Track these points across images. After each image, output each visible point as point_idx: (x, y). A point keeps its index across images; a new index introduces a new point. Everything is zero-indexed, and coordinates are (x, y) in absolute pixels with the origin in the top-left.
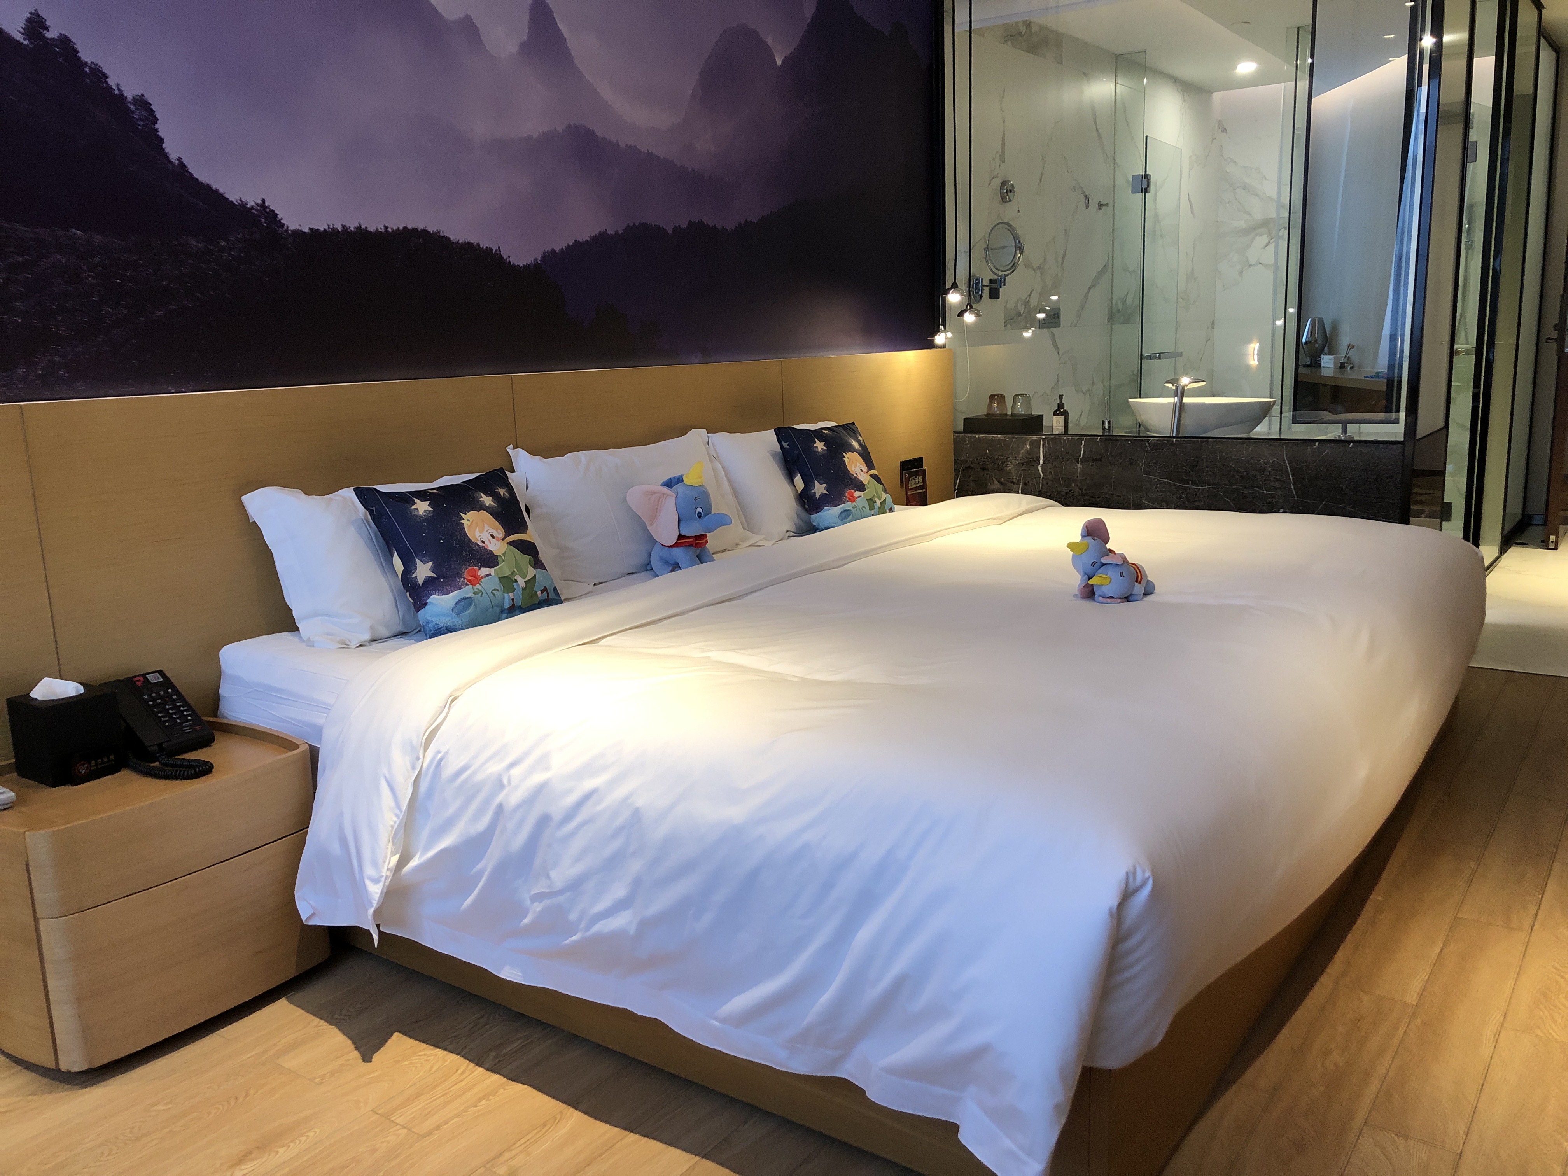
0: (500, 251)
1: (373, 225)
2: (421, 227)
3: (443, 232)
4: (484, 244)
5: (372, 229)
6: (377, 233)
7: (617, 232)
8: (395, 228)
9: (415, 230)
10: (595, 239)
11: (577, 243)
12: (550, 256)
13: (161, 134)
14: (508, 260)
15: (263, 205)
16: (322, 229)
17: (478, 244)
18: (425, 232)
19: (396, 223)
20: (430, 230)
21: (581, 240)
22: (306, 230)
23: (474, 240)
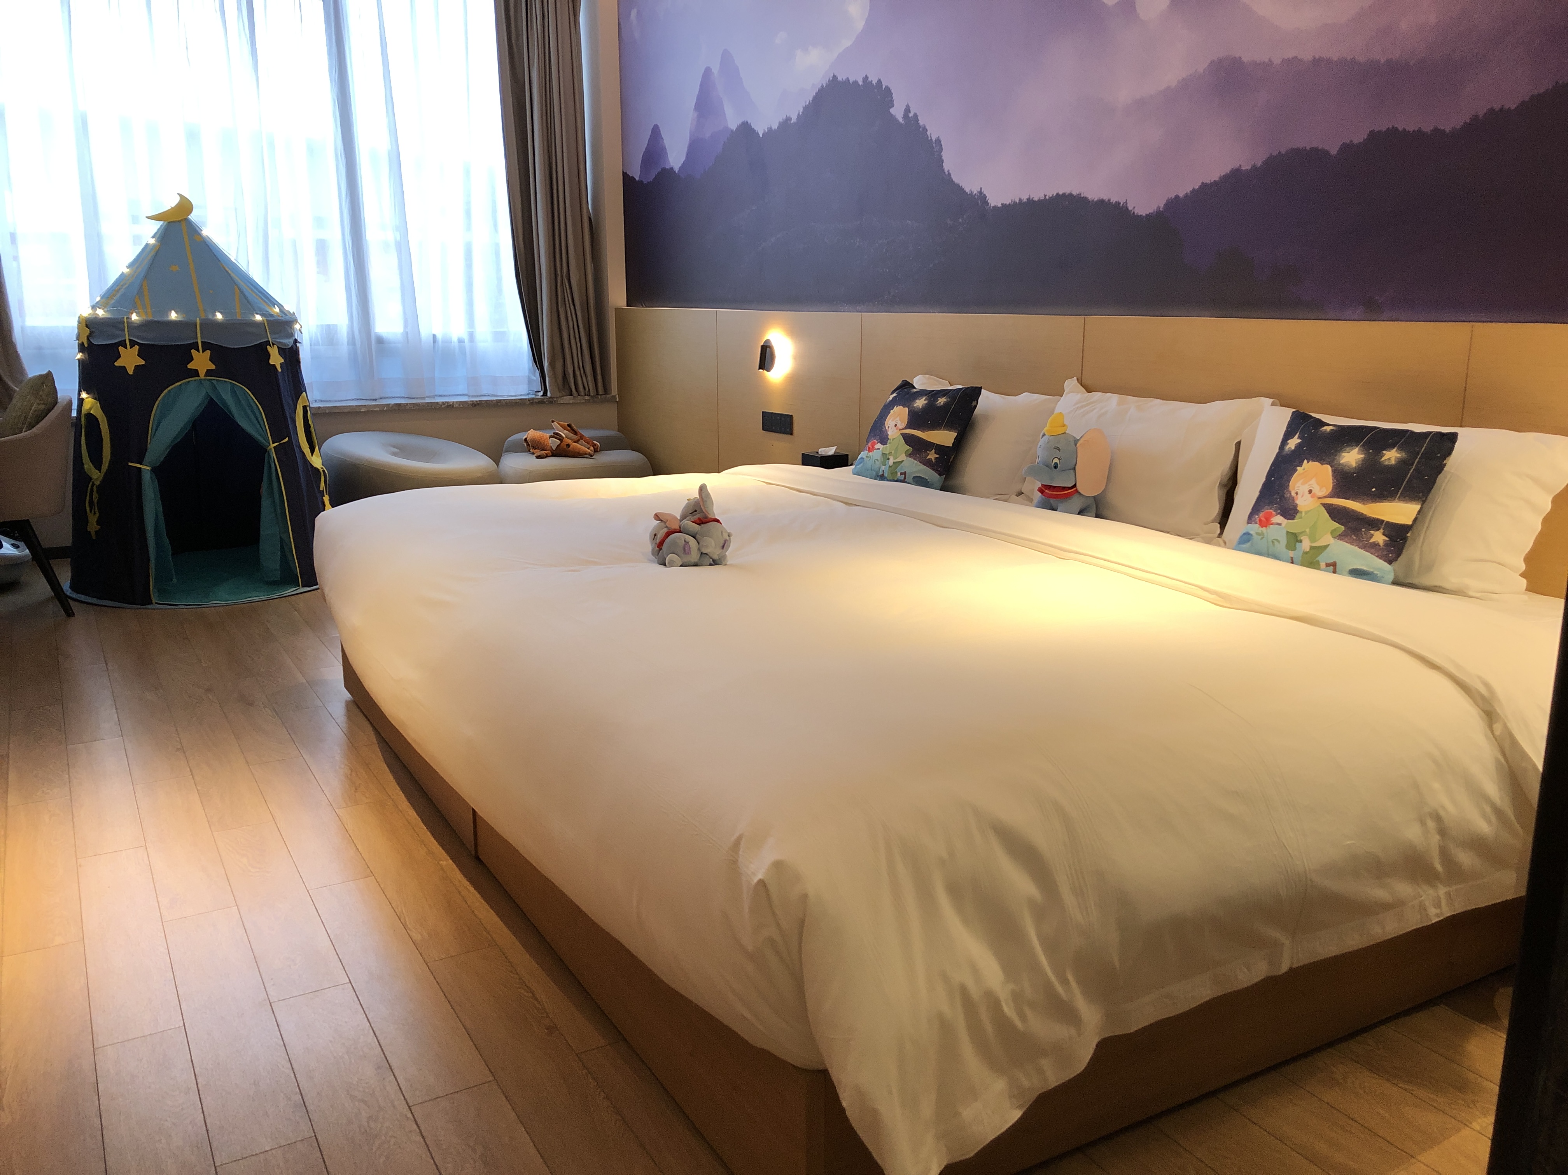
0: (1127, 204)
1: (1037, 196)
2: (1068, 192)
3: (1083, 193)
4: (1114, 200)
5: (1036, 199)
6: (1040, 201)
7: (1254, 166)
8: (1051, 196)
9: (1064, 194)
10: (1225, 178)
11: (1204, 186)
12: (1174, 204)
13: (943, 158)
14: (1133, 211)
15: (981, 192)
16: (1008, 203)
17: (1109, 200)
18: (1071, 195)
19: (1051, 192)
20: (1074, 193)
21: (1208, 182)
22: (1000, 205)
23: (1105, 197)
